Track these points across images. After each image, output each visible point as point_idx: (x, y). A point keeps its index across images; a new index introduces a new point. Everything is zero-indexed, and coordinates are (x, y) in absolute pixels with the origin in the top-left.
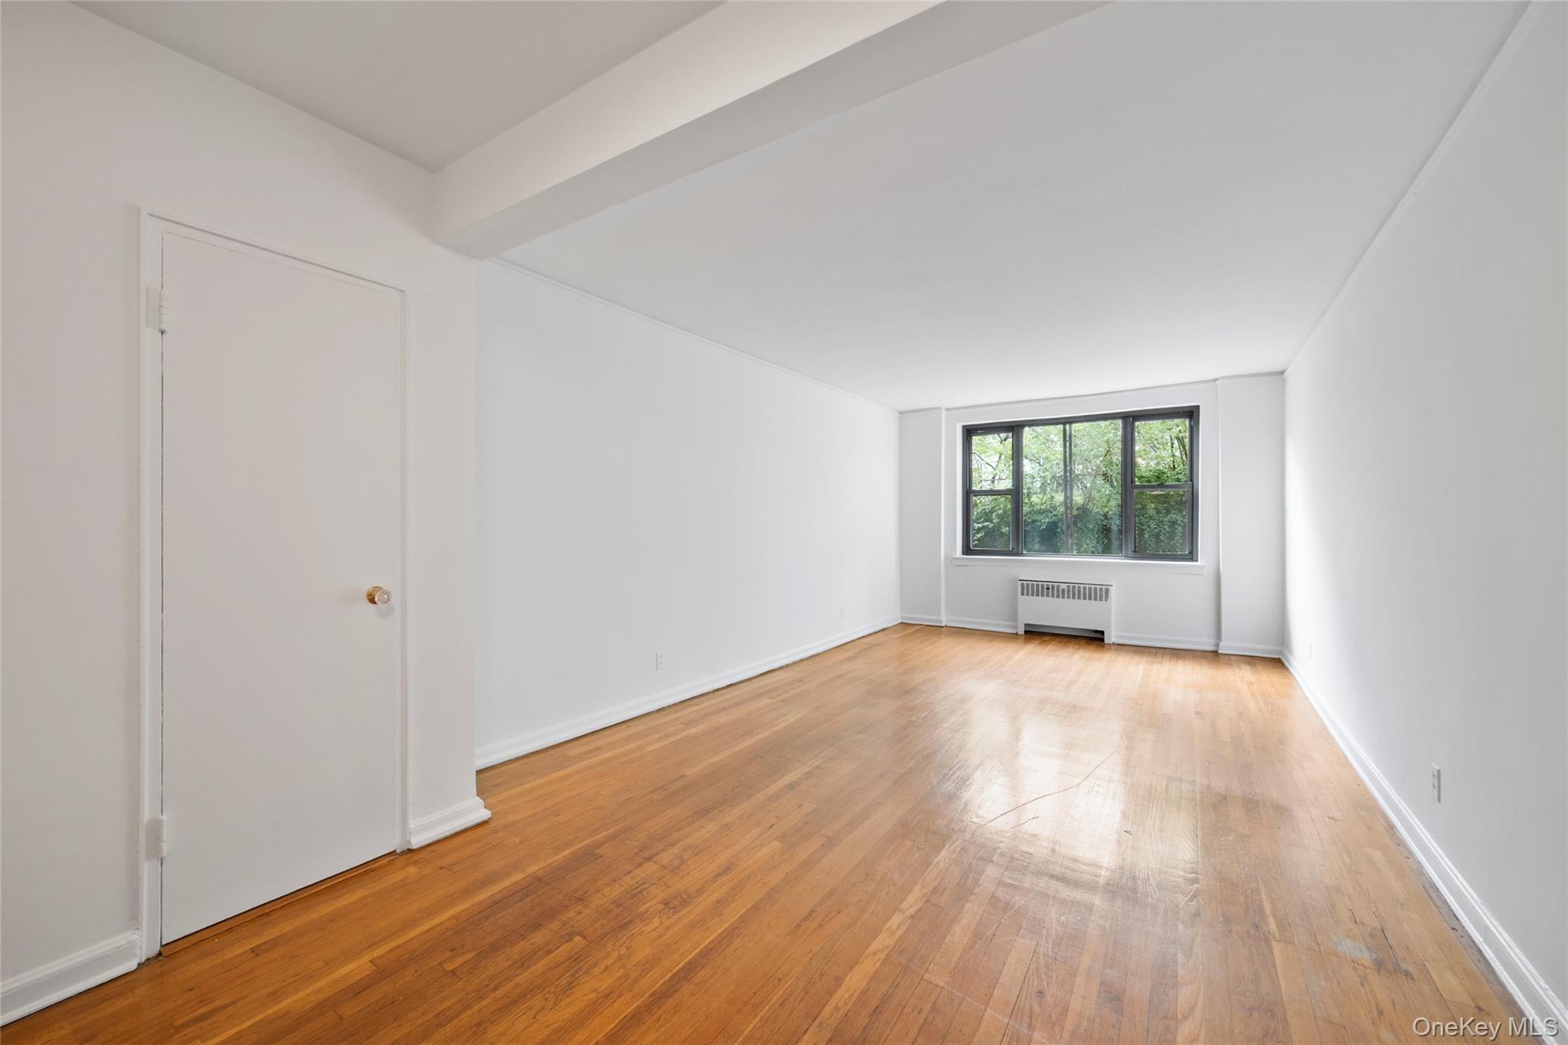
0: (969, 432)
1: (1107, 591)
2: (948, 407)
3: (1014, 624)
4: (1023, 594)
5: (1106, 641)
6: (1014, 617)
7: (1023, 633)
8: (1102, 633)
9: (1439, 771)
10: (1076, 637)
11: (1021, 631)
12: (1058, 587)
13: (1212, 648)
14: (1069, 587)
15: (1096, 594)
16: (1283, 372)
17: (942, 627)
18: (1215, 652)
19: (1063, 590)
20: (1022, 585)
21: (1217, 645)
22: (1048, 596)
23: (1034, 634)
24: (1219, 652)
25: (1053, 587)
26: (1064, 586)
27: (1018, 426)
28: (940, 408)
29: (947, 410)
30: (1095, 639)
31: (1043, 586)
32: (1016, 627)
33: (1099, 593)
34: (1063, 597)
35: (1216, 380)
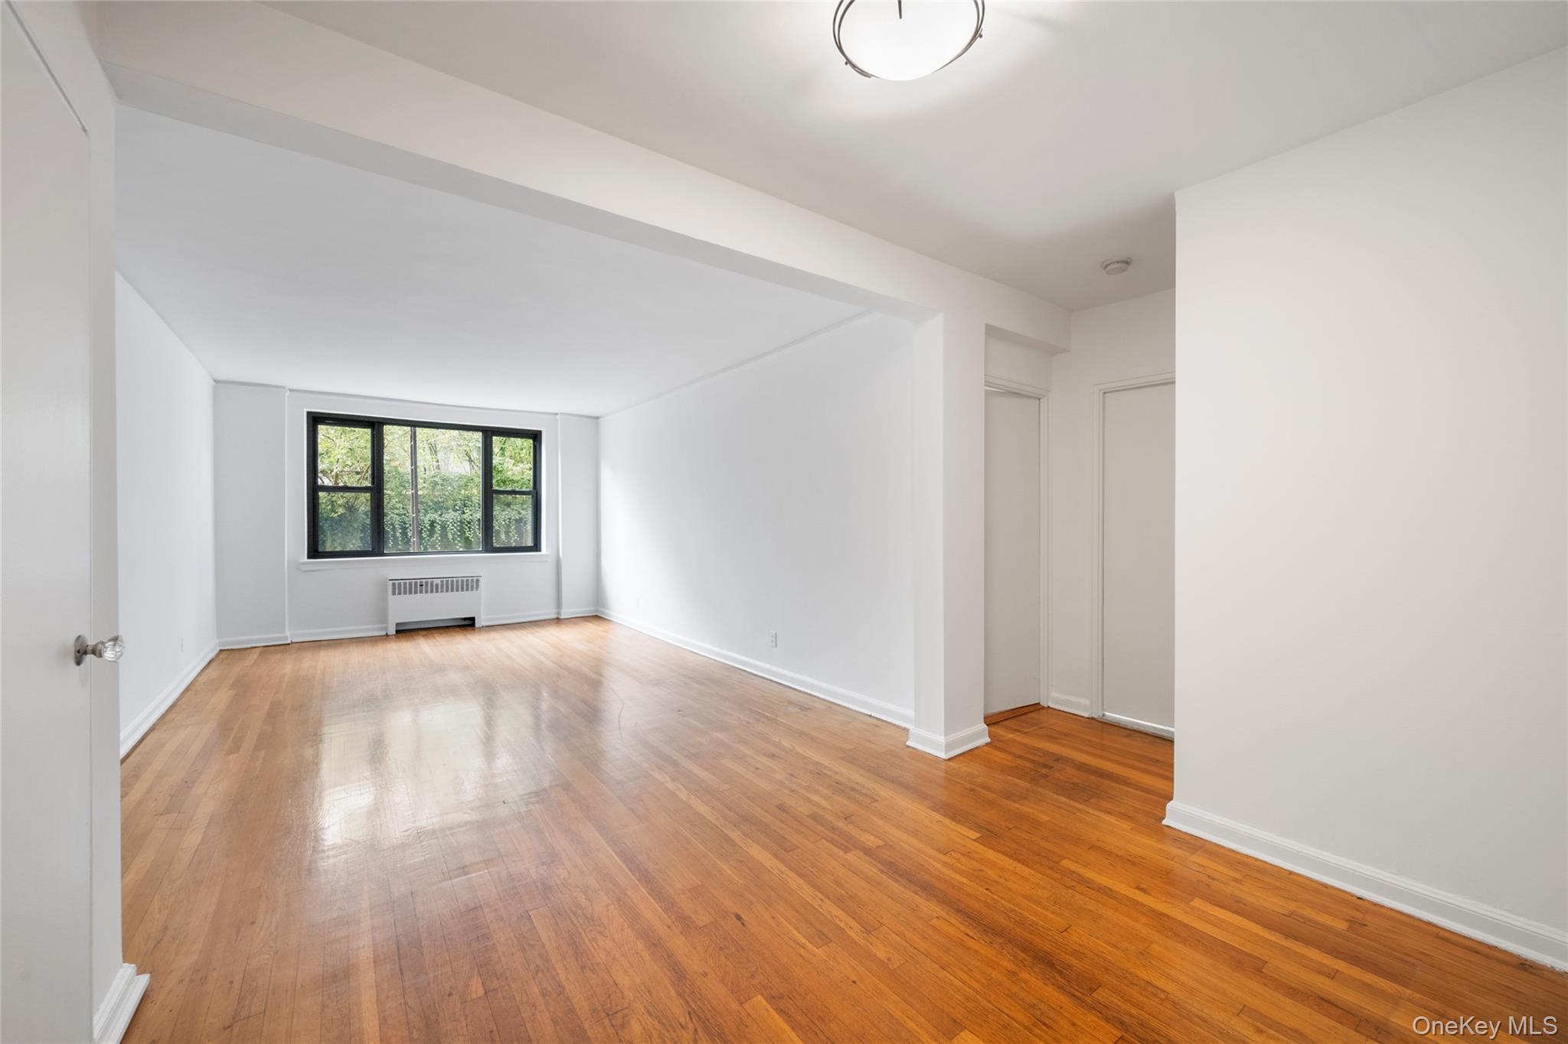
0: (316, 420)
1: (478, 581)
2: (291, 388)
3: (384, 625)
4: (394, 593)
5: (477, 626)
6: (383, 618)
7: (394, 633)
8: (473, 619)
9: (776, 634)
10: (447, 627)
11: (392, 631)
12: (432, 583)
13: (555, 616)
14: (442, 582)
15: (467, 585)
16: (598, 418)
17: (289, 644)
18: (558, 619)
19: (437, 585)
20: (394, 584)
21: (559, 613)
22: (421, 592)
23: (405, 631)
24: (562, 617)
25: (427, 583)
26: (438, 581)
27: (379, 423)
28: (283, 387)
29: (290, 390)
30: (468, 624)
31: (416, 583)
32: (386, 629)
33: (470, 584)
34: (437, 591)
35: (557, 414)
